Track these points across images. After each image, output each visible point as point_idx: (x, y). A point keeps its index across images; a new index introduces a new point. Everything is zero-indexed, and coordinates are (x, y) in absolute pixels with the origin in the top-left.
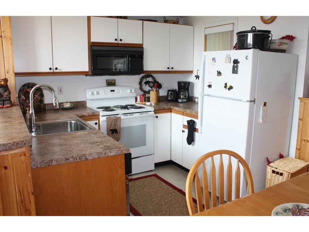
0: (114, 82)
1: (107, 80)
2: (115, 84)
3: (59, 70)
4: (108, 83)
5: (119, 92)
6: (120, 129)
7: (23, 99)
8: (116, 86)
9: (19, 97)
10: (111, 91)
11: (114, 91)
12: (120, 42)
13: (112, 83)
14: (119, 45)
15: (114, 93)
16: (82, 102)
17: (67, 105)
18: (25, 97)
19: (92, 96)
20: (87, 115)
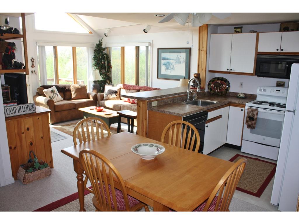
0: (283, 84)
1: (277, 82)
2: (283, 86)
3: (234, 70)
4: (278, 84)
5: (284, 93)
6: (257, 118)
7: (212, 86)
8: (284, 87)
9: (209, 84)
10: (277, 90)
11: (279, 91)
12: (281, 51)
13: (281, 84)
14: (281, 54)
15: (278, 92)
16: (255, 95)
17: (242, 95)
18: (214, 85)
19: (260, 92)
20: (237, 103)
